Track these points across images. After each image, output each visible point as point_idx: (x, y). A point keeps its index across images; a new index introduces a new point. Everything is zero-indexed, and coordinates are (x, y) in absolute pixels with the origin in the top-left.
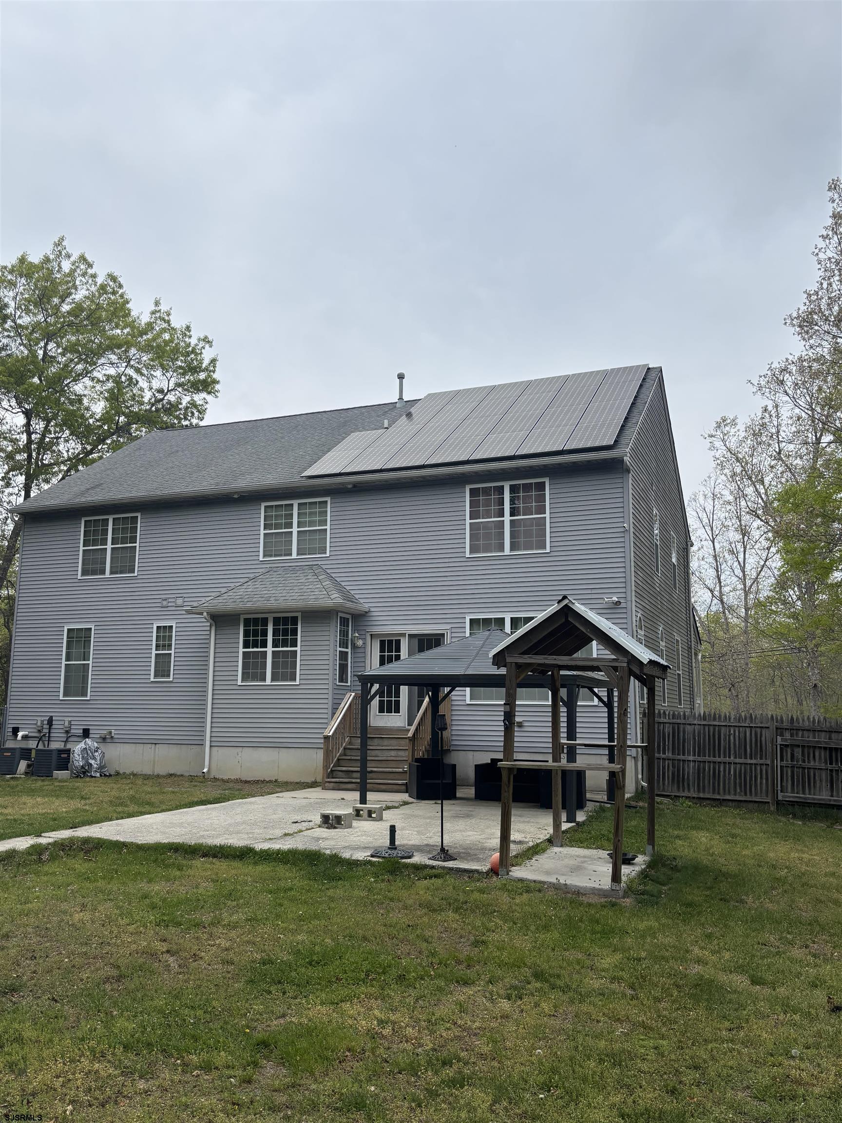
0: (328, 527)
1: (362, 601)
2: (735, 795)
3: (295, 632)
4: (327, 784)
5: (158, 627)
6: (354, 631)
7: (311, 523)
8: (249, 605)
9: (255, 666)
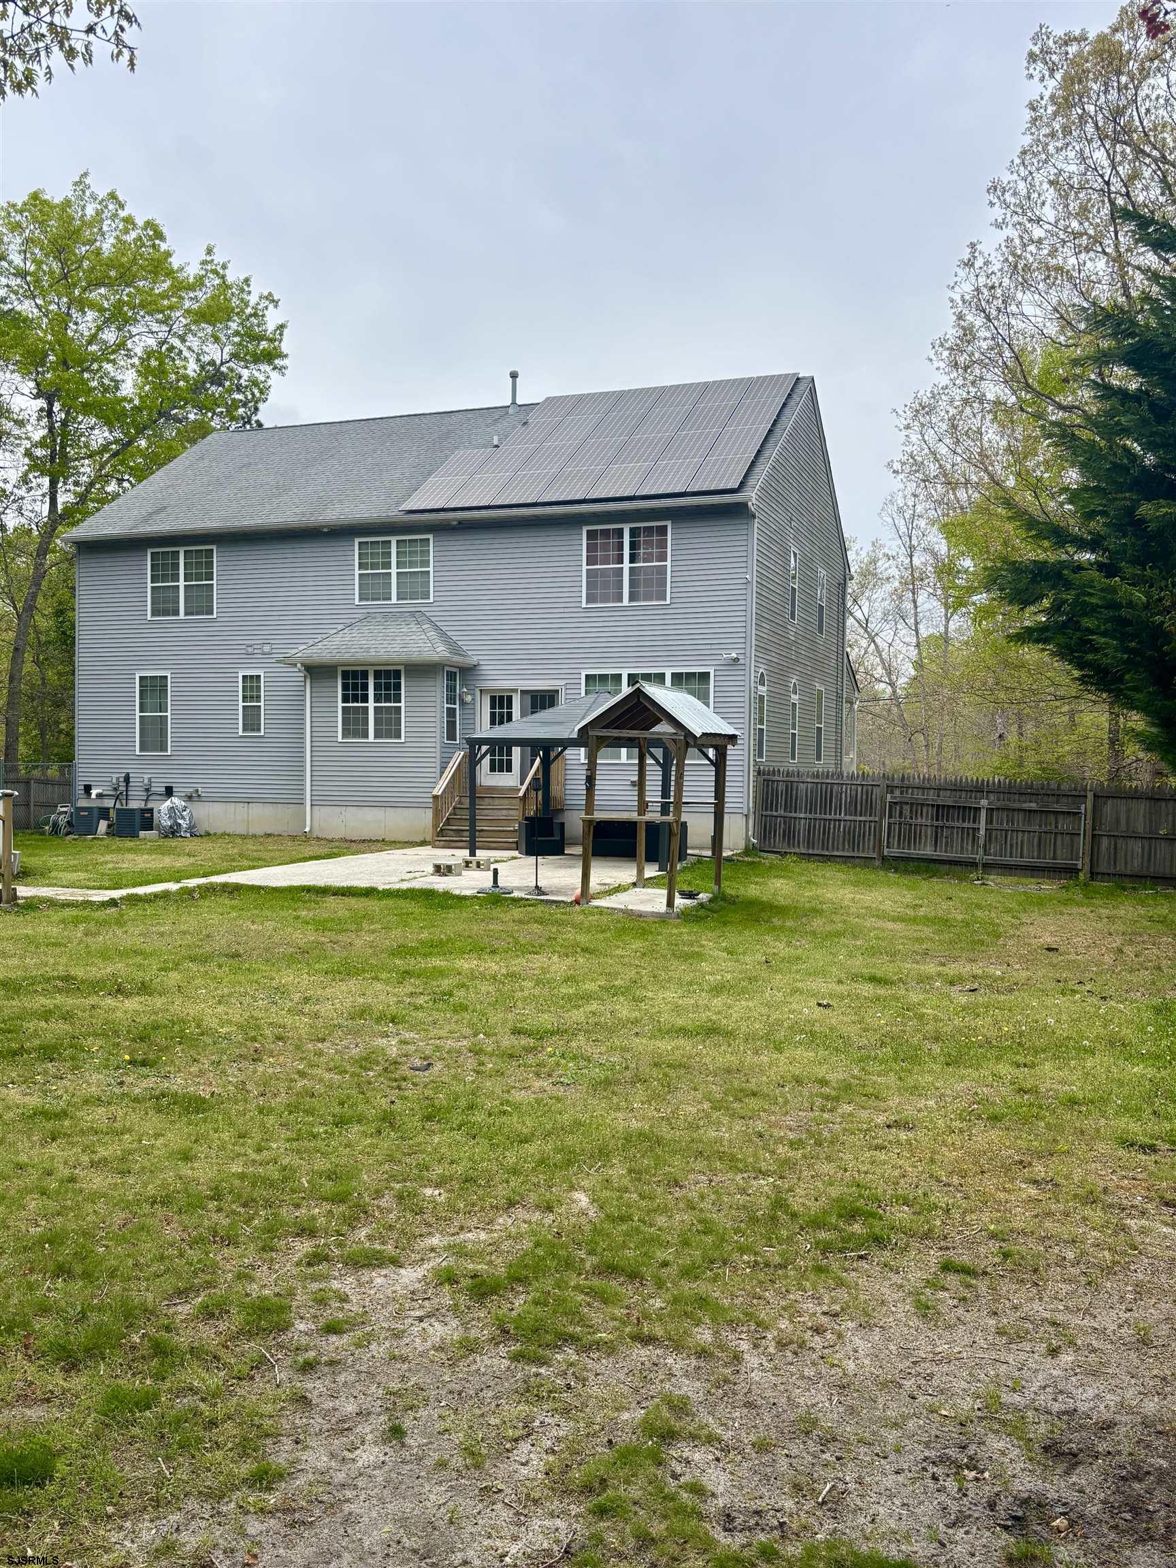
0: (431, 569)
1: (470, 653)
2: (843, 850)
3: (398, 687)
4: (437, 843)
5: (244, 677)
6: (462, 686)
7: (412, 564)
8: (347, 656)
9: (356, 721)
